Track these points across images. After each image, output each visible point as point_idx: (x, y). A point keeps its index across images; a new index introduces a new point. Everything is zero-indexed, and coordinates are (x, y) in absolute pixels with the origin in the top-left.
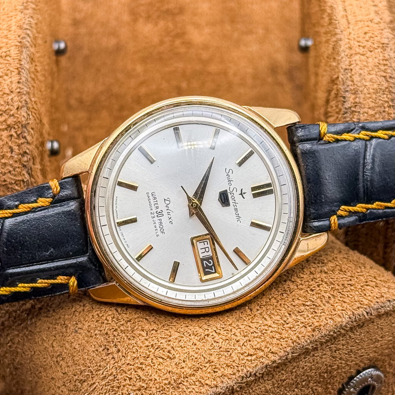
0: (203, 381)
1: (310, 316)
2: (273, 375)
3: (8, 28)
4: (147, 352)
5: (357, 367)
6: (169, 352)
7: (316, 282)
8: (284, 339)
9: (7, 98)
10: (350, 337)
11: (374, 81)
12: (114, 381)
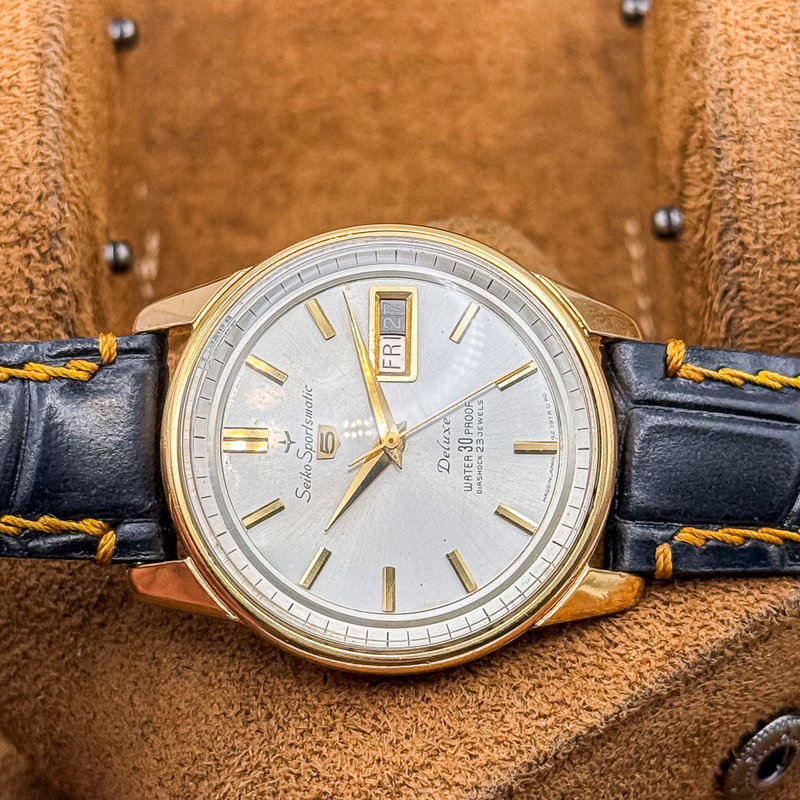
0: (448, 778)
2: (591, 753)
3: (12, 24)
4: (329, 718)
5: (759, 717)
6: (375, 717)
8: (610, 679)
9: (16, 177)
10: (744, 661)
11: (780, 113)
12: (265, 780)
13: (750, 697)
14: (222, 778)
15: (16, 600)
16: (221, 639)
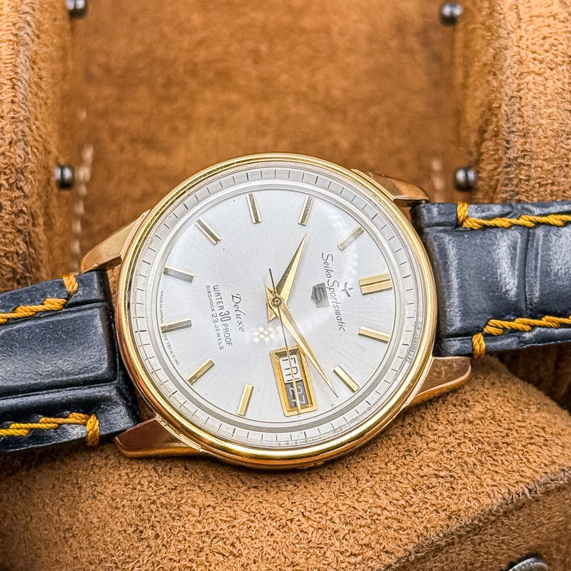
1: (445, 494)
4: (200, 542)
5: (509, 560)
6: (233, 545)
7: (456, 439)
8: (405, 530)
10: (503, 523)
11: (554, 117)
13: (505, 547)
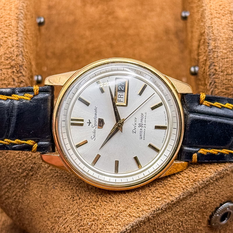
0: (131, 214)
2: (172, 209)
3: (10, 9)
5: (220, 202)
8: (177, 187)
9: (10, 50)
10: (216, 184)
11: (226, 33)
12: (78, 216)
13: (218, 195)
14: (66, 216)
15: (8, 169)
16: (66, 178)
